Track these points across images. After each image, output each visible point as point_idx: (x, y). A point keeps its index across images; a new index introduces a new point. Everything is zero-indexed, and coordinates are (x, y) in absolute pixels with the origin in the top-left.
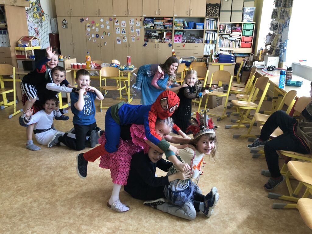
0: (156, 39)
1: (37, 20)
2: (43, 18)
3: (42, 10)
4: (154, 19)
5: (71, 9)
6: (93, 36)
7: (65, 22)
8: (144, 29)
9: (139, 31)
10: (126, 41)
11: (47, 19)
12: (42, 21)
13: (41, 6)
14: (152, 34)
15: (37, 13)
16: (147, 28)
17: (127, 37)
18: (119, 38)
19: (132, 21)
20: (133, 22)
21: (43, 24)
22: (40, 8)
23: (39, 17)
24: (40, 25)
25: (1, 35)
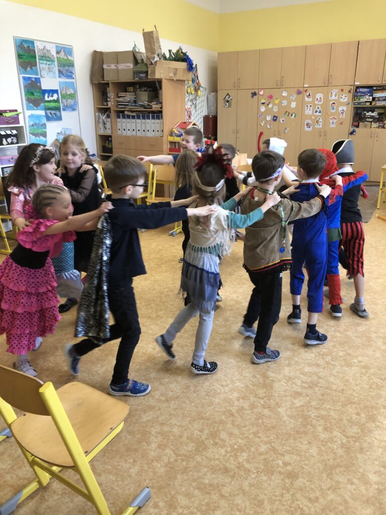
0: (373, 123)
1: (191, 97)
2: (199, 92)
3: (199, 81)
4: (375, 88)
5: (240, 79)
6: (269, 118)
7: (228, 98)
8: (353, 106)
9: (345, 109)
10: (321, 127)
11: (204, 94)
12: (197, 98)
13: (197, 76)
14: (367, 114)
15: (192, 86)
16: (359, 103)
17: (322, 119)
18: (309, 121)
19: (334, 93)
20: (336, 95)
21: (198, 102)
22: (196, 78)
23: (193, 92)
24: (194, 103)
25: (153, 121)
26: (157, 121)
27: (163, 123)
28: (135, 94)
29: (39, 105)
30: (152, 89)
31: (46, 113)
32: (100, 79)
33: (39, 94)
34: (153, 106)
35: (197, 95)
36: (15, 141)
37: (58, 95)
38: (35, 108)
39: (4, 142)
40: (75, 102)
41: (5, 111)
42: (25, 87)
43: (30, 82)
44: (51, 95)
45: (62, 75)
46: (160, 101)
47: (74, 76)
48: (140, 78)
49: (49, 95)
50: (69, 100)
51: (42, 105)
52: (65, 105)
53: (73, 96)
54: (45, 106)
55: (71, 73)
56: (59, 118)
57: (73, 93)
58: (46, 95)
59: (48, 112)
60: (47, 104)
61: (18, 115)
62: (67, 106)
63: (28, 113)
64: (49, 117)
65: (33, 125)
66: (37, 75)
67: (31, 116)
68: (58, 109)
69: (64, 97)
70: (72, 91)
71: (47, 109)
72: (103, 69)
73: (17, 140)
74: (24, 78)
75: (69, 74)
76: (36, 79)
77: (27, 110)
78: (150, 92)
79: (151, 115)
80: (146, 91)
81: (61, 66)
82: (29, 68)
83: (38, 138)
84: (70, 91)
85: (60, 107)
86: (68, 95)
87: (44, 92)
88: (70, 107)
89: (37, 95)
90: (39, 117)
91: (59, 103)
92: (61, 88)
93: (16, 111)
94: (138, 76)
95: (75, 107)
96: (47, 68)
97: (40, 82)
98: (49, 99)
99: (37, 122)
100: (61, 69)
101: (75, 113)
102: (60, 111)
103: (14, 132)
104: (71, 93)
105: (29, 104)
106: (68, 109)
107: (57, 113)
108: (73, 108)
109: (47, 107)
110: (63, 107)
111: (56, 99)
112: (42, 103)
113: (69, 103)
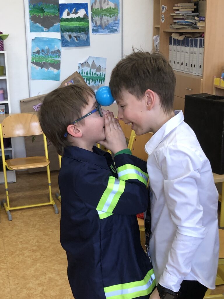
27: (204, 54)
29: (53, 25)
31: (62, 36)
33: (52, 10)
38: (45, 29)
42: (31, 1)
44: (73, 11)
49: (71, 11)
50: (105, 18)
51: (57, 24)
52: (98, 25)
53: (113, 12)
54: (61, 26)
56: (86, 43)
57: (113, 7)
58: (66, 11)
59: (66, 35)
60: (63, 24)
61: (2, 38)
63: (32, 35)
64: (67, 41)
65: (38, 52)
67: (37, 40)
68: (85, 30)
69: (96, 13)
70: (112, 5)
71: (63, 30)
77: (31, 32)
83: (45, 69)
84: (108, 4)
85: (88, 28)
86: (105, 10)
87: (62, 7)
90: (50, 41)
91: (88, 22)
92: (93, 2)
98: (69, 17)
99: (46, 47)
101: (116, 36)
102: (87, 33)
104: (110, 8)
105: (34, 24)
106: (102, 30)
107: (82, 36)
108: (112, 28)
109: (65, 27)
110: (95, 28)
111: (82, 16)
112: (57, 22)
113: (105, 22)
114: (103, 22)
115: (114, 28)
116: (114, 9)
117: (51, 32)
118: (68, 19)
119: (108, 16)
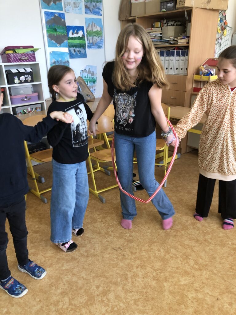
1: (217, 36)
2: (225, 32)
3: (226, 21)
11: (229, 33)
12: (223, 37)
13: (225, 16)
15: (219, 26)
21: (223, 40)
22: (224, 19)
23: (220, 32)
24: (219, 42)
25: (178, 58)
26: (182, 58)
27: (188, 60)
28: (161, 29)
29: (63, 42)
30: (179, 23)
31: (70, 51)
32: (128, 15)
33: (62, 31)
34: (179, 41)
35: (223, 34)
36: (29, 79)
37: (83, 32)
38: (58, 45)
39: (16, 80)
40: (101, 39)
41: (18, 48)
42: (47, 22)
43: (52, 17)
44: (75, 31)
45: (88, 11)
46: (188, 35)
47: (101, 13)
48: (168, 9)
49: (74, 32)
50: (95, 37)
51: (66, 42)
52: (91, 42)
53: (99, 34)
54: (69, 43)
55: (99, 9)
56: (84, 56)
57: (99, 30)
58: (71, 32)
59: (72, 49)
60: (70, 41)
61: (34, 51)
62: (92, 43)
63: (50, 50)
64: (73, 54)
65: (55, 63)
66: (61, 10)
67: (53, 54)
68: (83, 46)
69: (89, 34)
70: (98, 28)
71: (70, 46)
72: (131, 3)
73: (32, 78)
74: (47, 14)
75: (97, 10)
76: (60, 14)
77: (49, 47)
78: (178, 26)
79: (175, 51)
80: (173, 25)
81: (88, 2)
82: (52, 3)
84: (96, 28)
85: (85, 44)
86: (94, 32)
87: (68, 28)
88: (96, 44)
89: (60, 32)
90: (62, 54)
91: (85, 40)
92: (87, 25)
93: (32, 47)
94: (165, 7)
95: (101, 45)
96: (72, 3)
97: (64, 18)
98: (73, 36)
99: (60, 59)
100: (88, 4)
101: (101, 51)
102: (85, 49)
103: (29, 70)
104: (98, 30)
105: (51, 41)
106: (93, 46)
107: (82, 50)
108: (99, 45)
109: (71, 44)
110: (89, 45)
111: (81, 36)
112: (66, 40)
113: (95, 41)
114: (94, 41)
115: (100, 45)
116: (100, 31)
117: (62, 47)
118: (72, 37)
119: (96, 36)
